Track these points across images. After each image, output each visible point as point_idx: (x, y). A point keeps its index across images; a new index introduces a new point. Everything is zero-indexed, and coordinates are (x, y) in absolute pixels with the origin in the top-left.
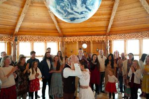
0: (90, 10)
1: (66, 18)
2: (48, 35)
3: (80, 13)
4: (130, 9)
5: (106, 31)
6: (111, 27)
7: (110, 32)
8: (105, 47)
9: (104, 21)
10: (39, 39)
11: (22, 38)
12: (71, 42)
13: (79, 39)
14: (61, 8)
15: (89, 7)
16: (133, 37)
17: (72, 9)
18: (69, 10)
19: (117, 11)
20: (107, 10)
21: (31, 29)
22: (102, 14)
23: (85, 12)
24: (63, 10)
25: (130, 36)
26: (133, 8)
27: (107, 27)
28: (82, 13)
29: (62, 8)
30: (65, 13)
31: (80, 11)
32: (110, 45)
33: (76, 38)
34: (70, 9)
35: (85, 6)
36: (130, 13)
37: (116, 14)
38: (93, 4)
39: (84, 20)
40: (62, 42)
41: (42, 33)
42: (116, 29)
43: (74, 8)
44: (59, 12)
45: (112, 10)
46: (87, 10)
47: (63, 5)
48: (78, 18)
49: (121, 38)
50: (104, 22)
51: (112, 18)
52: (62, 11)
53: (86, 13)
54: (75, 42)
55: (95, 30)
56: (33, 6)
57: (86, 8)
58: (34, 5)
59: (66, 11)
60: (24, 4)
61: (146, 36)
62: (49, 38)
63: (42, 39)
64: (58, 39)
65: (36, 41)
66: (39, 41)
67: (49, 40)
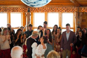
17: (28, 1)
23: (37, 2)
28: (35, 3)
31: (33, 2)
34: (26, 1)
40: (78, 13)
62: (62, 8)
63: (55, 10)
64: (73, 9)
65: (49, 12)
66: (51, 12)
67: (62, 10)
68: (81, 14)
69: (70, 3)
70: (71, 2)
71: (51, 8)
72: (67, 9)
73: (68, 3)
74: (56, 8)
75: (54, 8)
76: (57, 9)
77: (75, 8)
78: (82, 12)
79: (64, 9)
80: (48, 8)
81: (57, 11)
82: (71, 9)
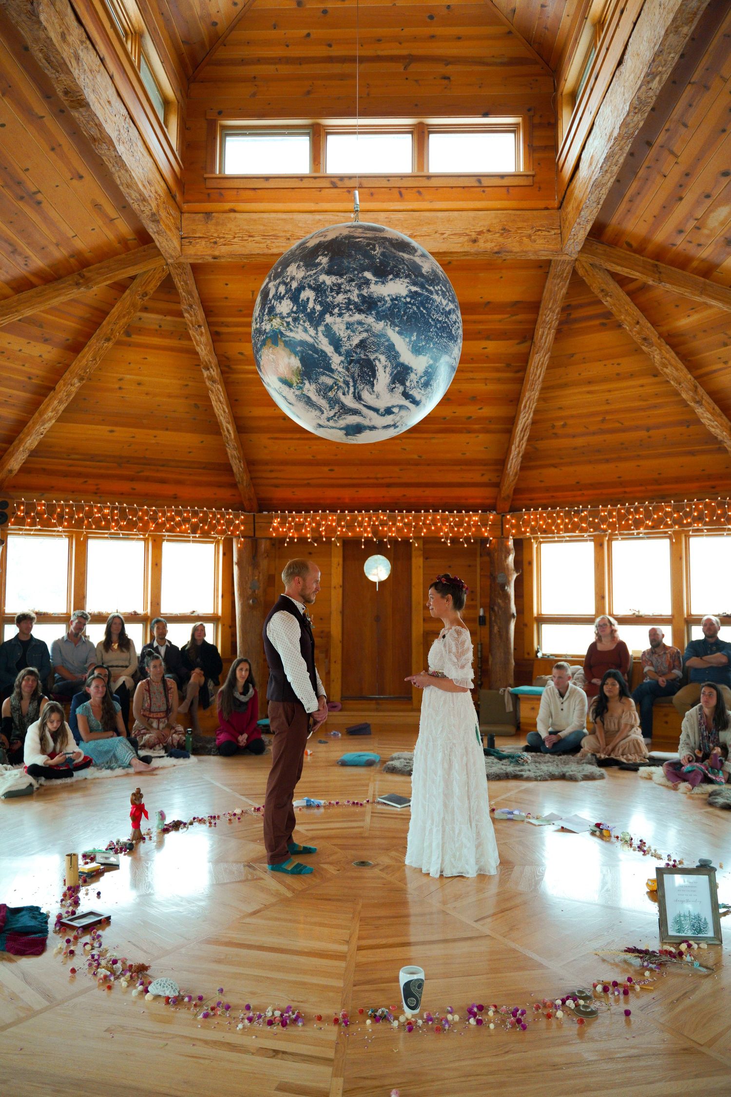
0: (416, 403)
1: (331, 423)
2: (175, 499)
3: (382, 410)
4: (605, 380)
5: (497, 485)
6: (523, 468)
7: (517, 491)
8: (493, 577)
9: (487, 431)
10: (123, 514)
11: (30, 507)
12: (303, 540)
13: (350, 526)
14: (318, 391)
15: (416, 393)
16: (638, 524)
17: (358, 398)
18: (349, 401)
19: (543, 389)
20: (499, 380)
21: (93, 458)
22: (474, 399)
23: (401, 407)
24: (325, 397)
25: (621, 517)
26: (619, 377)
27: (501, 463)
28: (388, 411)
29: (324, 391)
30: (332, 407)
31: (381, 405)
32: (518, 563)
33: (332, 519)
34: (351, 395)
35: (401, 389)
36: (607, 402)
37: (542, 399)
38: (427, 385)
39: (392, 433)
40: (252, 542)
41: (140, 487)
42: (551, 475)
43: (366, 395)
44: (309, 402)
45: (521, 381)
46: (406, 403)
47: (329, 382)
48: (373, 428)
49: (576, 527)
50: (481, 436)
51: (524, 419)
52: (323, 403)
53: (403, 413)
54: (323, 544)
55: (438, 478)
56: (129, 345)
57: (406, 395)
58: (136, 338)
59: (334, 402)
60: (89, 336)
61: (700, 519)
62: (179, 513)
63: (141, 519)
64: (229, 523)
65: (107, 527)
66: (121, 528)
67: (179, 524)
68: (264, 545)
69: (225, 493)
70: (234, 485)
71: (122, 511)
72: (204, 520)
73: (208, 493)
74: (146, 513)
75: (134, 512)
76: (154, 519)
77: (237, 517)
78: (271, 539)
79: (186, 520)
80: (106, 511)
81: (152, 526)
82: (218, 521)
